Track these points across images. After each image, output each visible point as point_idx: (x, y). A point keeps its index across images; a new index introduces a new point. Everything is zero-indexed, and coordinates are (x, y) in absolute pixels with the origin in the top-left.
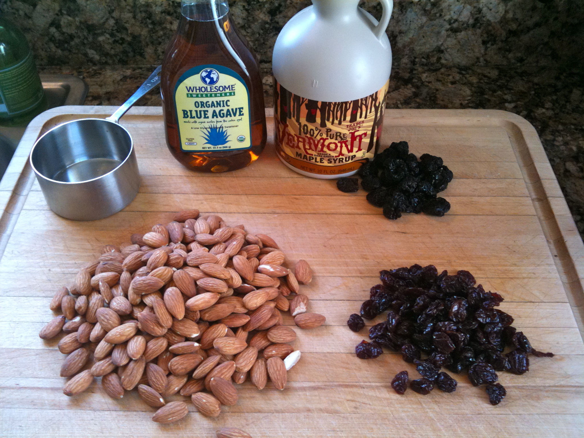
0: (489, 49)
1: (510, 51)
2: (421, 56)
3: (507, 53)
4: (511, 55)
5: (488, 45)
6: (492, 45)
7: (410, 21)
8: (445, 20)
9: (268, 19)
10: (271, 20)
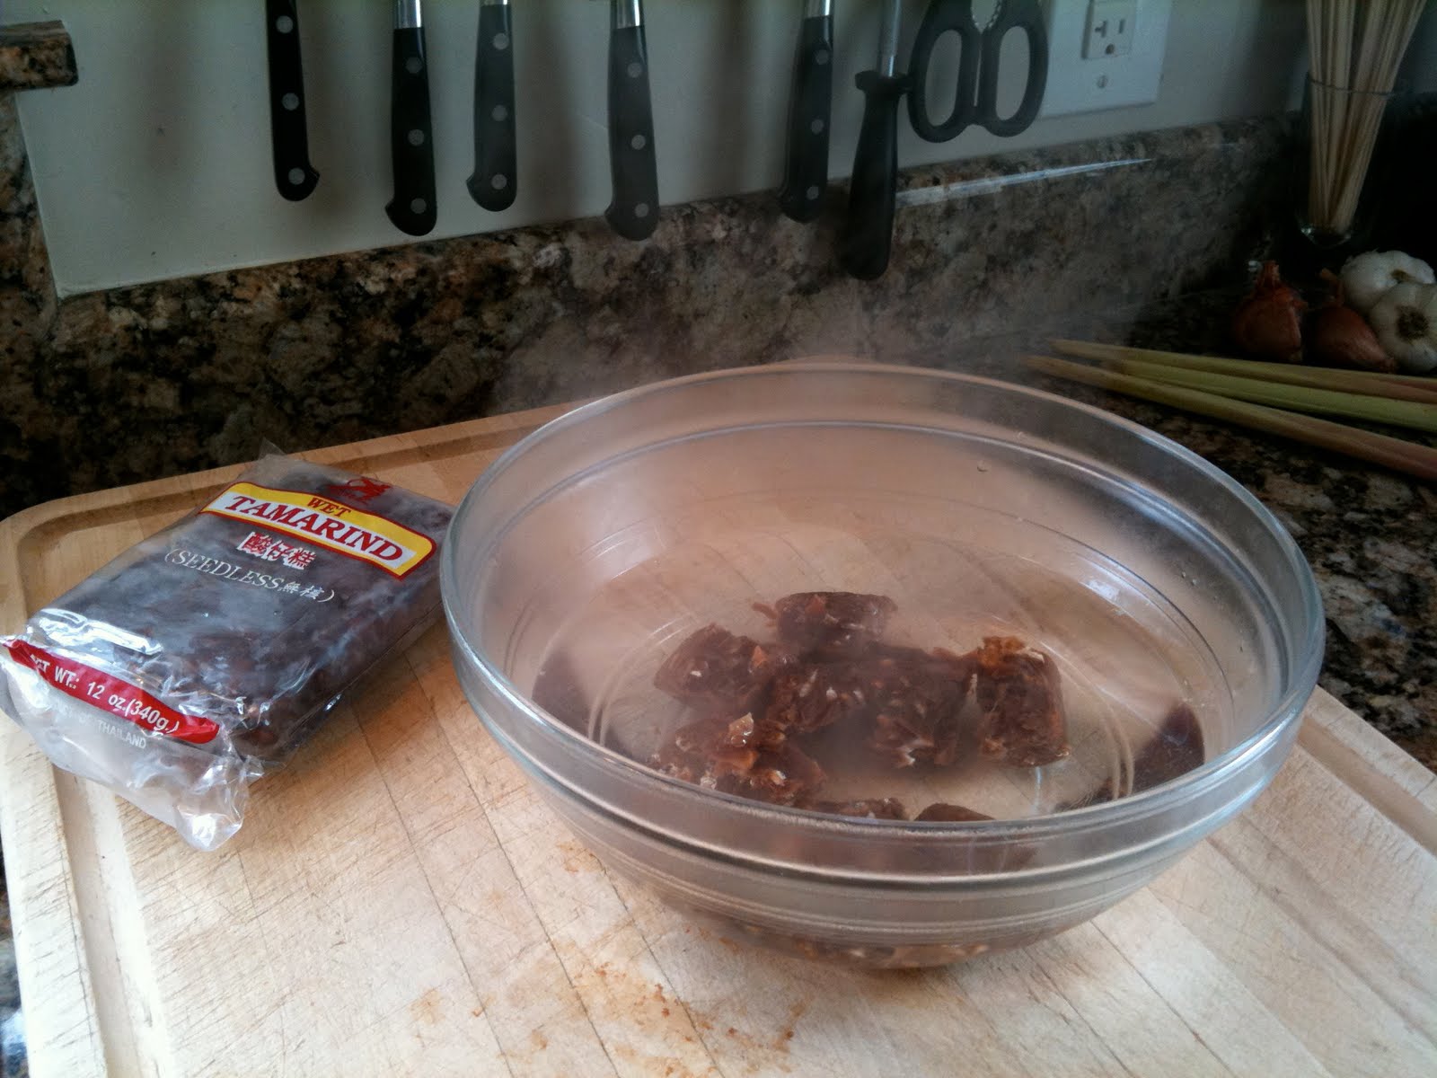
0: (877, 319)
1: (917, 315)
3: (913, 321)
4: (921, 325)
5: (876, 311)
6: (883, 308)
7: (715, 286)
8: (783, 270)
9: (393, 334)
10: (402, 337)
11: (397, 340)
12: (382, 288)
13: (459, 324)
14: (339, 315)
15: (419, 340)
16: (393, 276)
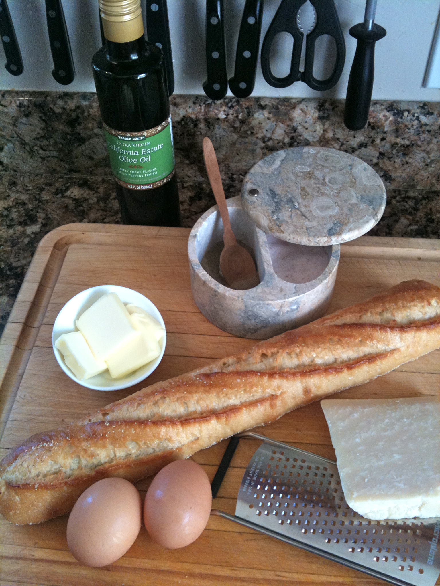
2: (238, 173)
7: (220, 138)
8: (257, 138)
9: (68, 130)
10: (72, 131)
11: (70, 132)
12: (60, 111)
13: (95, 131)
14: (44, 118)
15: (79, 134)
16: (65, 107)
